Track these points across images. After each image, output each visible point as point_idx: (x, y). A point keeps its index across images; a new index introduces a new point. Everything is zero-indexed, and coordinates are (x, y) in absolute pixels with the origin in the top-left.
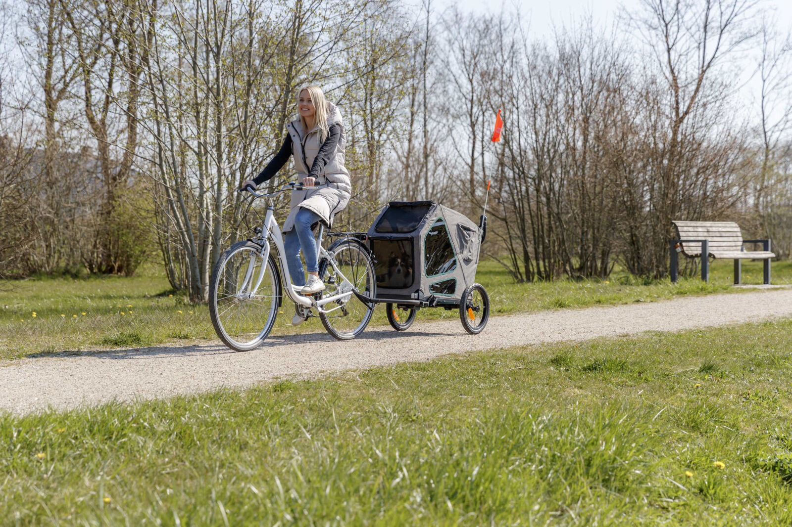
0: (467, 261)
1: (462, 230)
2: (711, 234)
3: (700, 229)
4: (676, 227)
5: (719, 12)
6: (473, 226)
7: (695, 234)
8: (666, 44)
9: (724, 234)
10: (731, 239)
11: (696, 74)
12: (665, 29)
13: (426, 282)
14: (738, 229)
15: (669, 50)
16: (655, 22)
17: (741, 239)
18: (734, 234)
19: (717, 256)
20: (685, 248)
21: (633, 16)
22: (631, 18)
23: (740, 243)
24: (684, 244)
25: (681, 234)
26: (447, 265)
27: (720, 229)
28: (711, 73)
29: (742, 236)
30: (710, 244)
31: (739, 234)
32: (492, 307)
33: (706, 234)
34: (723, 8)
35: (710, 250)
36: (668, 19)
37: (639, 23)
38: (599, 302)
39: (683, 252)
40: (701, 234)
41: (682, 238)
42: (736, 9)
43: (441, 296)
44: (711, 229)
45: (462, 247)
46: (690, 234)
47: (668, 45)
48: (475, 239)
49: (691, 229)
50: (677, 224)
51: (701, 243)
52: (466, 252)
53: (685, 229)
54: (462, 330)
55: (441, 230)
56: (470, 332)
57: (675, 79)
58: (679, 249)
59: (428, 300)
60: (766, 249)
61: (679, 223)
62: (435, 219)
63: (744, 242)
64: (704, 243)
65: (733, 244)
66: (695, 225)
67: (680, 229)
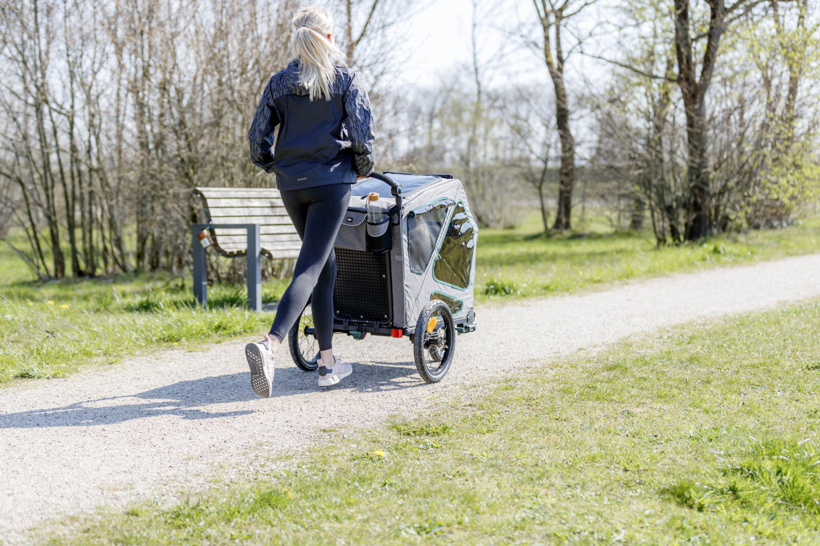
3: (256, 203)
4: (203, 199)
7: (246, 212)
19: (275, 254)
20: (220, 240)
24: (218, 231)
25: (213, 212)
30: (263, 230)
35: (261, 242)
39: (215, 246)
40: (253, 212)
41: (215, 221)
46: (234, 212)
49: (235, 203)
50: (206, 194)
51: (244, 231)
53: (223, 203)
58: (206, 242)
61: (209, 192)
64: (251, 230)
66: (245, 195)
67: (210, 203)
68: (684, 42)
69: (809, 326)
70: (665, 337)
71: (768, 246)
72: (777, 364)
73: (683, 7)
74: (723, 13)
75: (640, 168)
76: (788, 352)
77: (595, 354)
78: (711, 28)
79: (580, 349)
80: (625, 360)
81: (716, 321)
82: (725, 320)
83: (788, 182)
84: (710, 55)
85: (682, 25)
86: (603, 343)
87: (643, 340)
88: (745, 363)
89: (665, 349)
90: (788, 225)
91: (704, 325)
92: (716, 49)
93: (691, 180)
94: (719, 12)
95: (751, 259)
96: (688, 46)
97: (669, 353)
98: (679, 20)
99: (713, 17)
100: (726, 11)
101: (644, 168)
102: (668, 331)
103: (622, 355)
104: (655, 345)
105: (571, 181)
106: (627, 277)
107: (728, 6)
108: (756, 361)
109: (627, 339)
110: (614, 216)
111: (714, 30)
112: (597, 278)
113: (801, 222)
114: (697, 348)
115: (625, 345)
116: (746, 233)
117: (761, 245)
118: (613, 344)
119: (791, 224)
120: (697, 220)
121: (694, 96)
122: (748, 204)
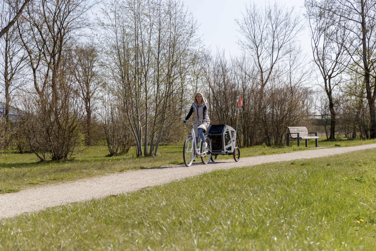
0: (233, 141)
1: (232, 132)
2: (299, 131)
3: (295, 129)
4: (288, 129)
5: (278, 42)
6: (234, 130)
7: (294, 131)
8: (257, 55)
9: (302, 131)
10: (305, 132)
11: (269, 67)
12: (256, 49)
13: (225, 147)
14: (307, 129)
15: (258, 57)
16: (253, 45)
17: (308, 132)
18: (305, 131)
19: (302, 138)
21: (244, 44)
22: (244, 45)
23: (307, 134)
25: (290, 131)
26: (229, 142)
27: (301, 129)
28: (275, 66)
29: (308, 131)
30: (300, 134)
31: (307, 131)
32: (241, 155)
33: (297, 131)
34: (279, 41)
35: (300, 136)
36: (257, 45)
37: (247, 47)
38: (274, 153)
39: (291, 137)
40: (296, 131)
41: (291, 133)
42: (284, 41)
43: (228, 151)
44: (299, 129)
45: (232, 137)
46: (293, 131)
47: (258, 55)
48: (235, 134)
49: (293, 129)
51: (297, 134)
52: (233, 138)
53: (291, 129)
54: (234, 161)
55: (228, 132)
56: (236, 161)
57: (261, 69)
58: (290, 136)
59: (226, 152)
60: (316, 135)
61: (289, 127)
62: (226, 129)
63: (309, 133)
64: (298, 134)
65: (305, 134)
93: (372, 124)
120: (374, 134)
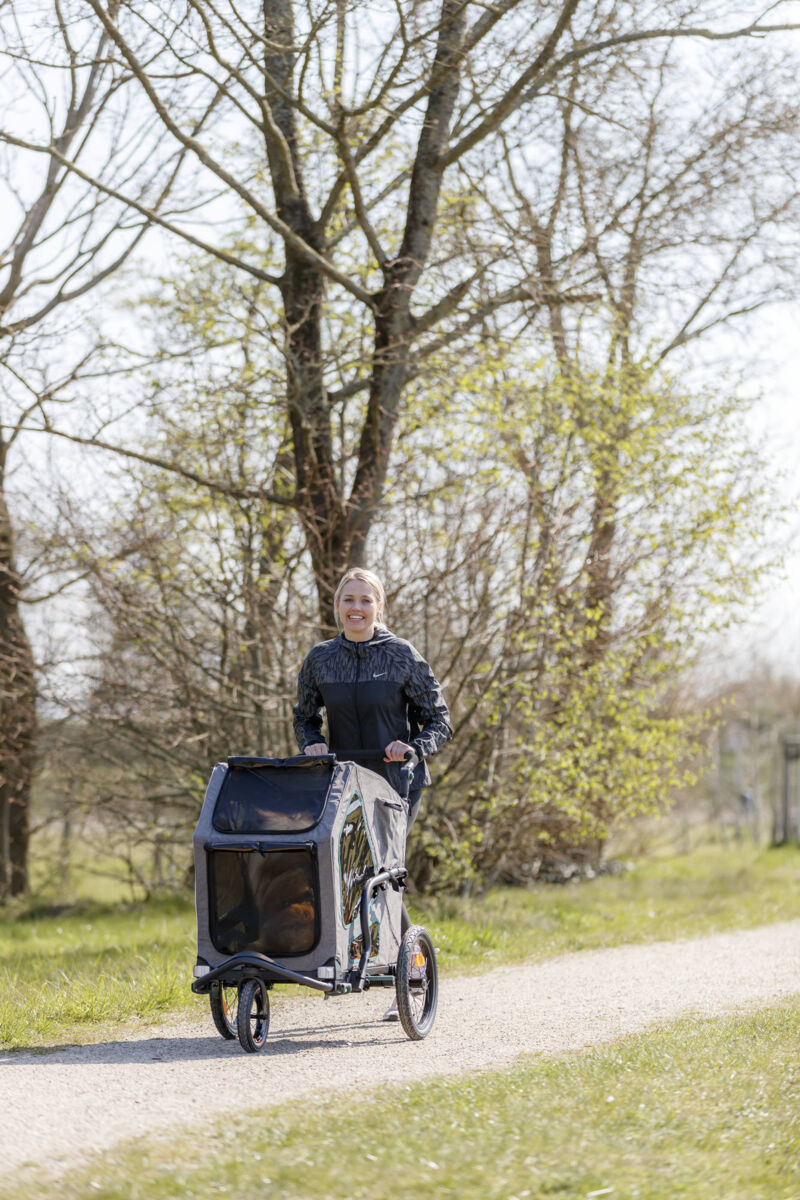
68: (309, 404)
69: (569, 1102)
70: (230, 1135)
71: (528, 926)
72: (475, 1183)
73: (306, 316)
74: (405, 332)
75: (199, 728)
76: (508, 1158)
77: (58, 1174)
78: (377, 369)
79: (27, 1165)
80: (128, 1185)
81: (358, 1098)
82: (377, 1097)
83: (576, 762)
84: (377, 437)
85: (303, 359)
86: (82, 1151)
87: (178, 1143)
88: (403, 1182)
89: (223, 1160)
90: (600, 873)
91: (327, 1107)
92: (391, 422)
94: (396, 328)
95: (477, 959)
96: (320, 414)
97: (231, 1167)
98: (294, 349)
99: (382, 340)
100: (417, 326)
101: (214, 729)
102: (237, 1123)
103: (123, 1175)
104: (204, 1152)
105: (27, 763)
106: (161, 1005)
107: (418, 312)
108: (426, 1178)
109: (136, 1140)
110: (142, 855)
111: (385, 375)
112: (81, 1011)
113: (630, 865)
114: (300, 1156)
115: (134, 1153)
116: (477, 895)
117: (511, 926)
118: (104, 1152)
119: (606, 871)
121: (337, 542)
122: (482, 819)
